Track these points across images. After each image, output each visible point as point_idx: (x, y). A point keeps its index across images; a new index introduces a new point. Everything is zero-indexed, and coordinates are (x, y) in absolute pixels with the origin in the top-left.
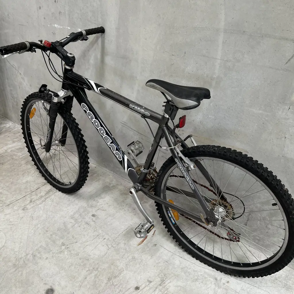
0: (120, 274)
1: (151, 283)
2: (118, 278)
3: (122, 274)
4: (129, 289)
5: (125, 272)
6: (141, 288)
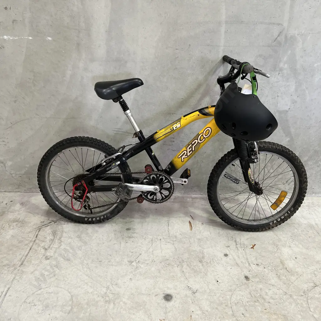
1: (230, 247)
2: (206, 257)
4: (222, 259)
6: (228, 254)
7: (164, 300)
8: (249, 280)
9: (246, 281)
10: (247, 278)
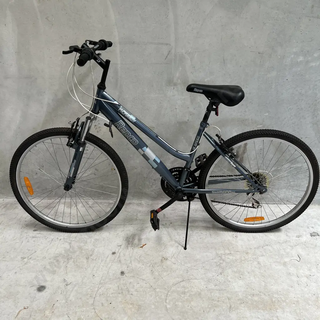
0: (93, 252)
1: (122, 246)
2: (94, 255)
3: (95, 252)
4: (108, 256)
5: (96, 249)
6: (116, 252)
7: (36, 290)
8: (123, 275)
9: (120, 276)
10: (122, 273)
